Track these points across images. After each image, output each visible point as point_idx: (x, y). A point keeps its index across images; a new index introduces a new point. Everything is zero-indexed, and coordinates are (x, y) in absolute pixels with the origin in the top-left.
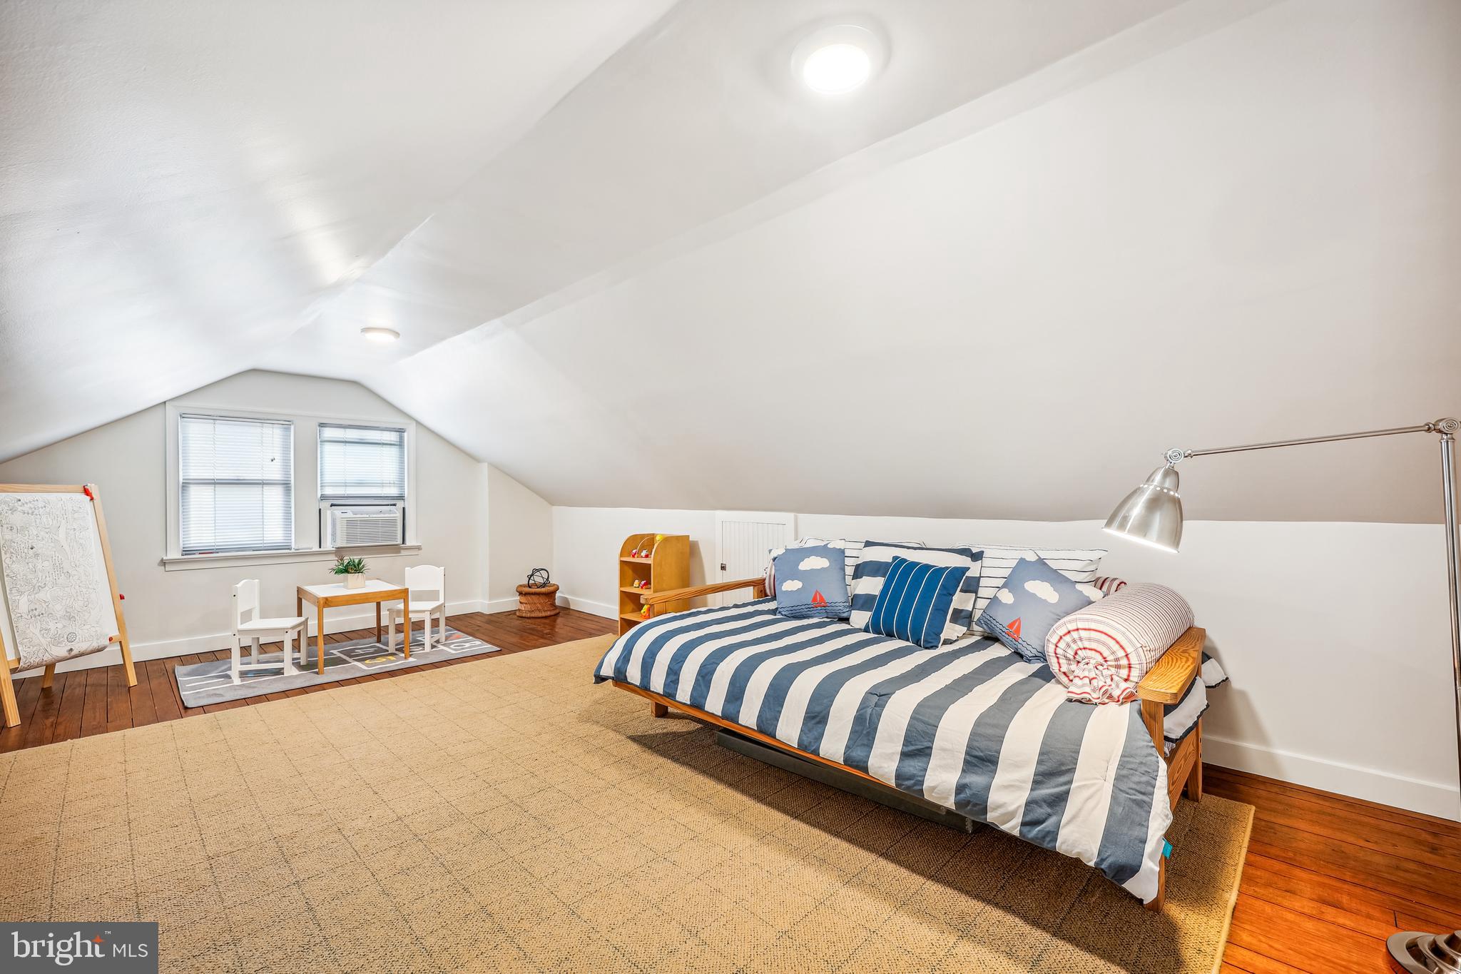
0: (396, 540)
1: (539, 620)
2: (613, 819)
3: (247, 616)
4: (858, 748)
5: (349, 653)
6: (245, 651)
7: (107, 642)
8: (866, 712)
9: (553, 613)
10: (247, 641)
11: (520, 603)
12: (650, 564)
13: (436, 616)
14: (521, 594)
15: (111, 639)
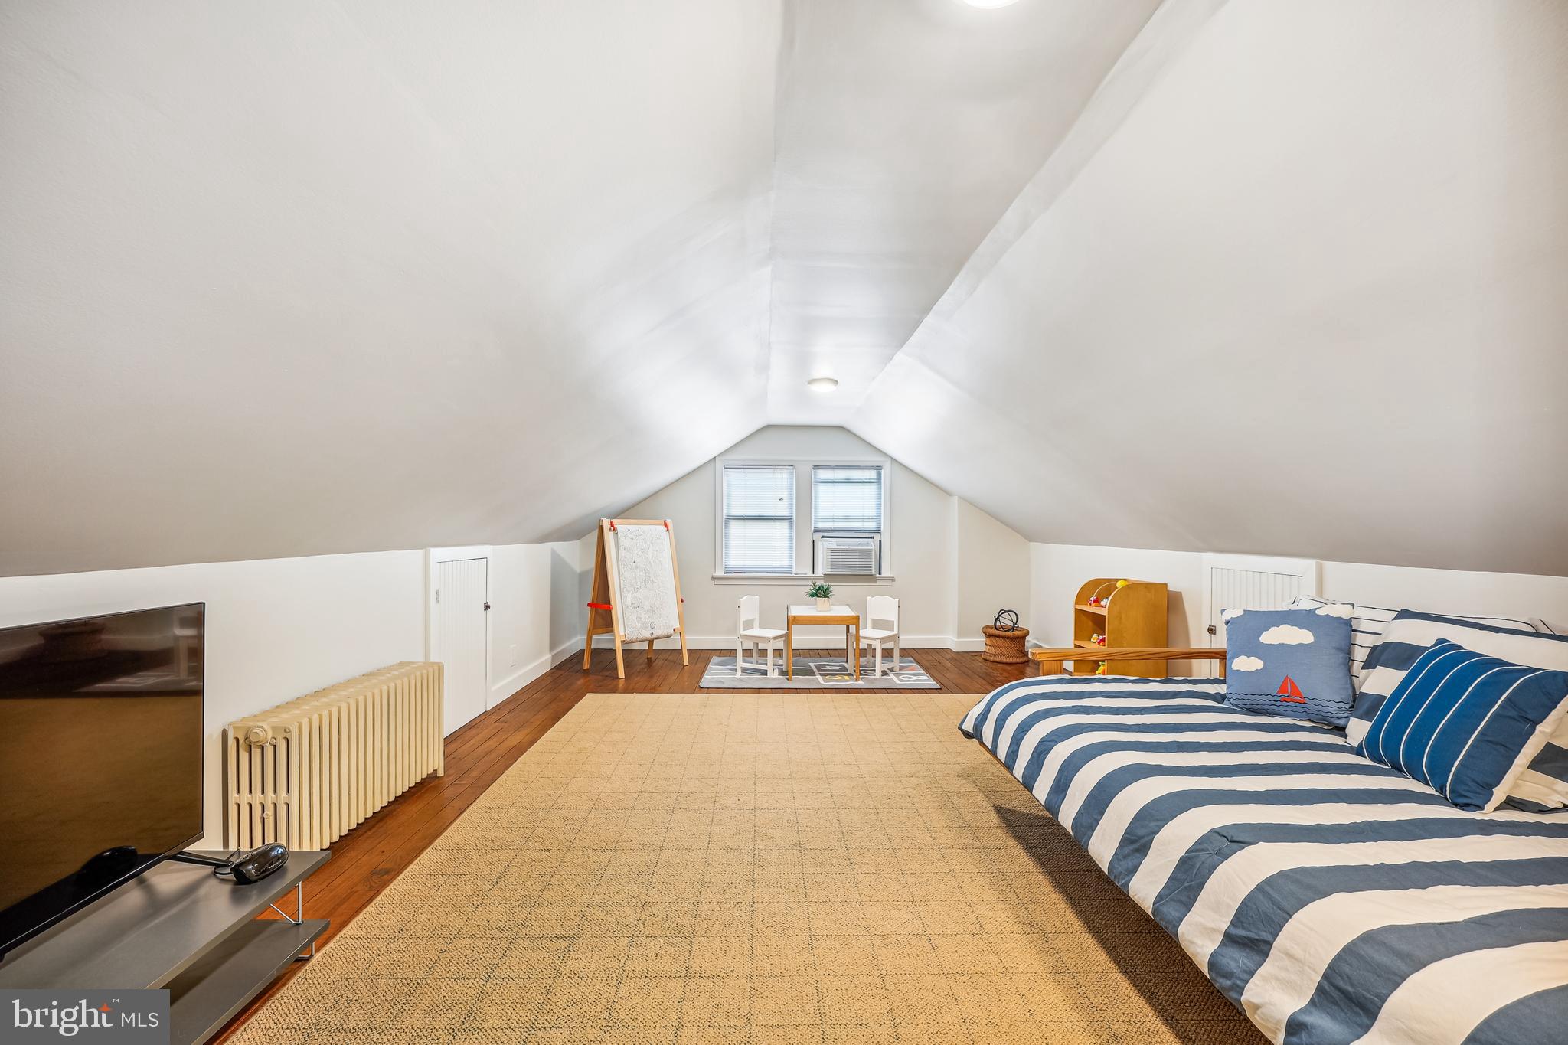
0: (871, 571)
1: (1001, 666)
2: (911, 880)
3: (749, 625)
4: (1172, 903)
5: (819, 668)
6: (747, 653)
7: (672, 632)
8: (1198, 856)
9: (1022, 660)
10: (750, 645)
11: (986, 645)
12: (1105, 616)
13: (889, 645)
14: (989, 636)
15: (674, 630)
